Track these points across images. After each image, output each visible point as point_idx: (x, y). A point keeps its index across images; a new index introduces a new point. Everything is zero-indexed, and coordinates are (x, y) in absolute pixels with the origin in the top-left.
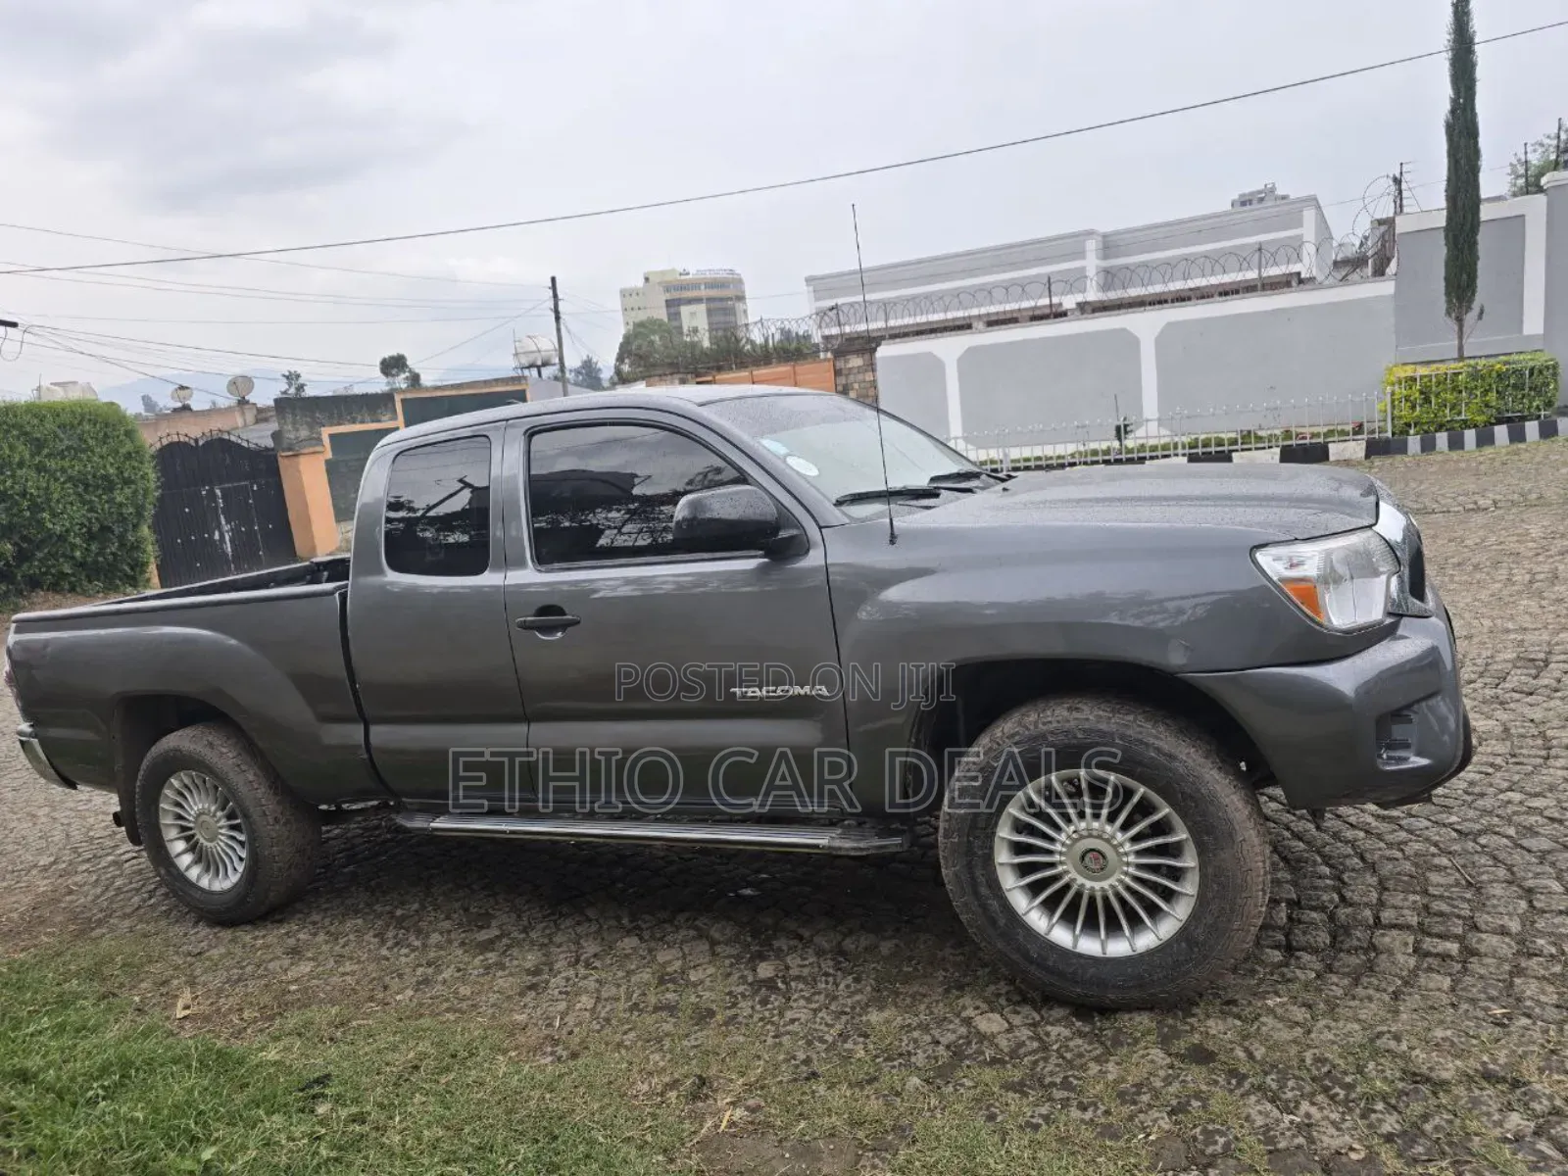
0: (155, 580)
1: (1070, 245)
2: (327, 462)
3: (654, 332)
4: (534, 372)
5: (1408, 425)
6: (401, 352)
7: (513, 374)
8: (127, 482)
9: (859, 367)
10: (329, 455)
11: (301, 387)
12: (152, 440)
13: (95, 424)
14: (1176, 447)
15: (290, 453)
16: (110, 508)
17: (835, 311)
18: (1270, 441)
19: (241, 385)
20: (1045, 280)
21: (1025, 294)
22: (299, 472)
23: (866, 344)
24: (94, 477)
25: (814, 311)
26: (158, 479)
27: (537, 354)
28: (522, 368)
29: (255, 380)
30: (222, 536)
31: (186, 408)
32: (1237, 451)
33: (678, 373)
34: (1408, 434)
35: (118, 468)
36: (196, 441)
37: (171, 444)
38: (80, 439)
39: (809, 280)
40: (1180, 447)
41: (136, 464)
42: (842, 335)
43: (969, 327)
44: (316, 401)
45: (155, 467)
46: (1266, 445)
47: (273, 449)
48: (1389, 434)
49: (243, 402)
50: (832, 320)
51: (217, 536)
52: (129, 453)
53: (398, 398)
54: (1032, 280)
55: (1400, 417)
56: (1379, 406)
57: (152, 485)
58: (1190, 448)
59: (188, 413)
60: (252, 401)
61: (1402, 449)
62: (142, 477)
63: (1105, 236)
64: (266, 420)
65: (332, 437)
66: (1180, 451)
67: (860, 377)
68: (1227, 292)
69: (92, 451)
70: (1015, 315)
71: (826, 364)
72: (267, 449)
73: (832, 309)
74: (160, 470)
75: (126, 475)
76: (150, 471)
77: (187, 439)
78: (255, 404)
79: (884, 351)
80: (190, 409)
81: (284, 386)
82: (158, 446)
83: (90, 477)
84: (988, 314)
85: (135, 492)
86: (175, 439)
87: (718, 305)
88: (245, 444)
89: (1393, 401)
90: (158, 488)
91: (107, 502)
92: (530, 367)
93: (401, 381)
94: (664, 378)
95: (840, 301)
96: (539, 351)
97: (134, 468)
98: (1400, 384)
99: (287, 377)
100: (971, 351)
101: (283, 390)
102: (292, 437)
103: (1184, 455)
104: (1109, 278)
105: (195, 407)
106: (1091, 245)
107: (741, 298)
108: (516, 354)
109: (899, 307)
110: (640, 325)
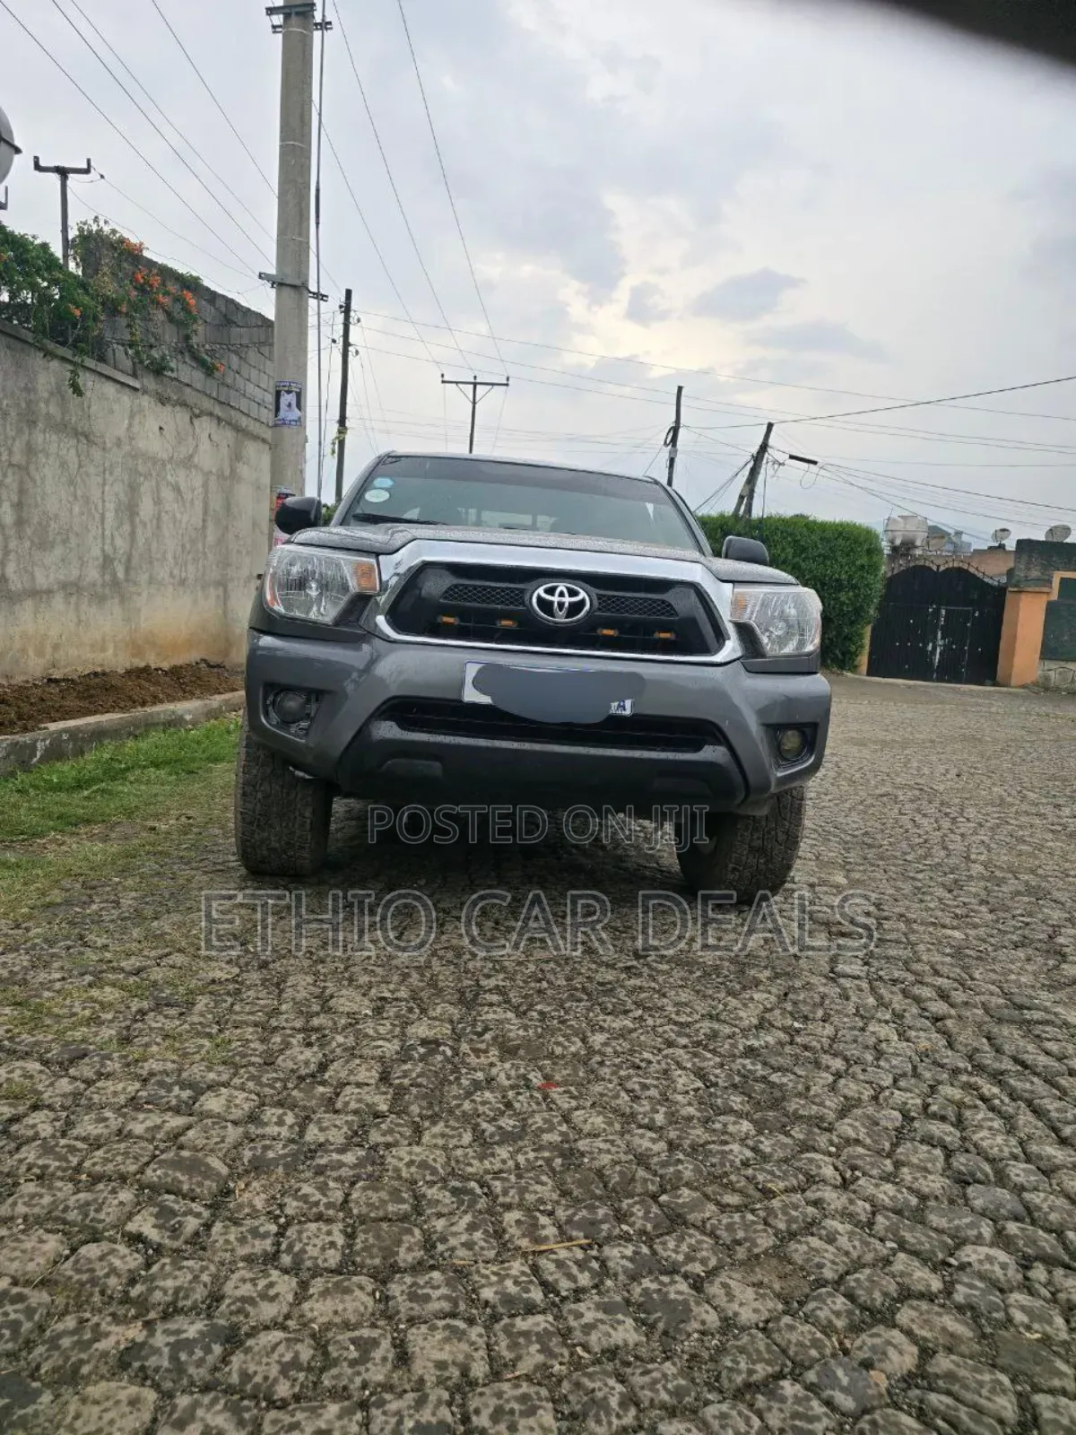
0: (864, 668)
2: (1050, 603)
10: (1054, 597)
15: (1019, 590)
22: (1022, 607)
30: (934, 648)
36: (938, 567)
38: (831, 550)
47: (1004, 585)
51: (930, 647)
65: (1063, 580)
72: (999, 584)
77: (930, 564)
86: (922, 563)
88: (980, 576)
90: (881, 596)
102: (1024, 575)
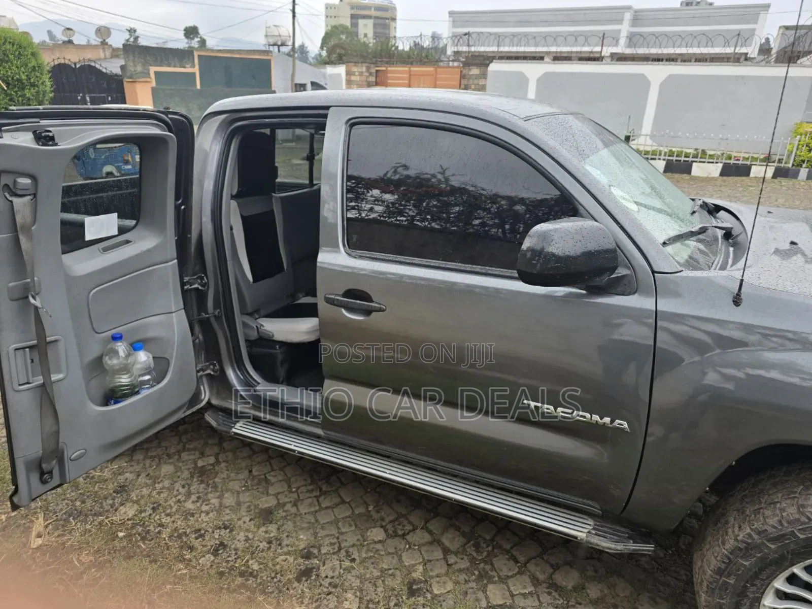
1: (614, 14)
2: (153, 89)
3: (342, 33)
4: (276, 48)
5: (803, 161)
6: (196, 25)
7: (263, 48)
8: (33, 85)
9: (476, 75)
10: (154, 84)
11: (136, 38)
12: (48, 60)
13: (13, 45)
14: (660, 155)
15: (131, 80)
16: (23, 100)
17: (467, 36)
18: (718, 159)
19: (103, 32)
20: (601, 35)
21: (586, 42)
22: (136, 93)
23: (483, 60)
24: (13, 79)
25: (451, 35)
26: (52, 86)
27: (279, 38)
28: (269, 45)
29: (112, 30)
31: (70, 42)
32: (696, 162)
33: (366, 63)
34: (801, 167)
35: (27, 76)
36: (75, 64)
37: (59, 65)
38: (5, 54)
39: (451, 13)
40: (663, 154)
41: (38, 75)
42: (469, 52)
43: (542, 58)
44: (147, 50)
45: (50, 78)
46: (715, 161)
47: (121, 76)
48: (790, 165)
49: (104, 43)
50: (464, 42)
52: (34, 67)
53: (196, 54)
54: (593, 34)
55: (800, 156)
56: (789, 147)
57: (48, 89)
58: (669, 156)
59: (70, 46)
60: (109, 43)
61: (795, 175)
62: (42, 84)
63: (636, 11)
64: (117, 56)
65: (156, 73)
66: (662, 157)
67: (476, 82)
68: (701, 59)
69: (12, 63)
70: (570, 55)
71: (457, 70)
72: (116, 75)
73: (466, 34)
74: (53, 81)
75: (32, 81)
76: (47, 80)
77: (70, 63)
78: (111, 45)
79: (494, 67)
80: (73, 43)
81: (127, 36)
82: (52, 64)
83: (10, 79)
84: (556, 52)
85: (38, 92)
86: (63, 61)
87: (379, 21)
88: (104, 70)
89: (799, 145)
90: (52, 92)
91: (20, 96)
92: (274, 45)
93: (195, 43)
94: (357, 64)
95: (471, 30)
96: (280, 36)
97: (37, 77)
98: (806, 135)
99: (129, 31)
100: (547, 75)
101: (127, 38)
102: (133, 70)
103: (664, 160)
104: (632, 39)
105: (75, 42)
106: (628, 16)
107: (394, 19)
108: (266, 36)
109: (507, 40)
110: (335, 27)
